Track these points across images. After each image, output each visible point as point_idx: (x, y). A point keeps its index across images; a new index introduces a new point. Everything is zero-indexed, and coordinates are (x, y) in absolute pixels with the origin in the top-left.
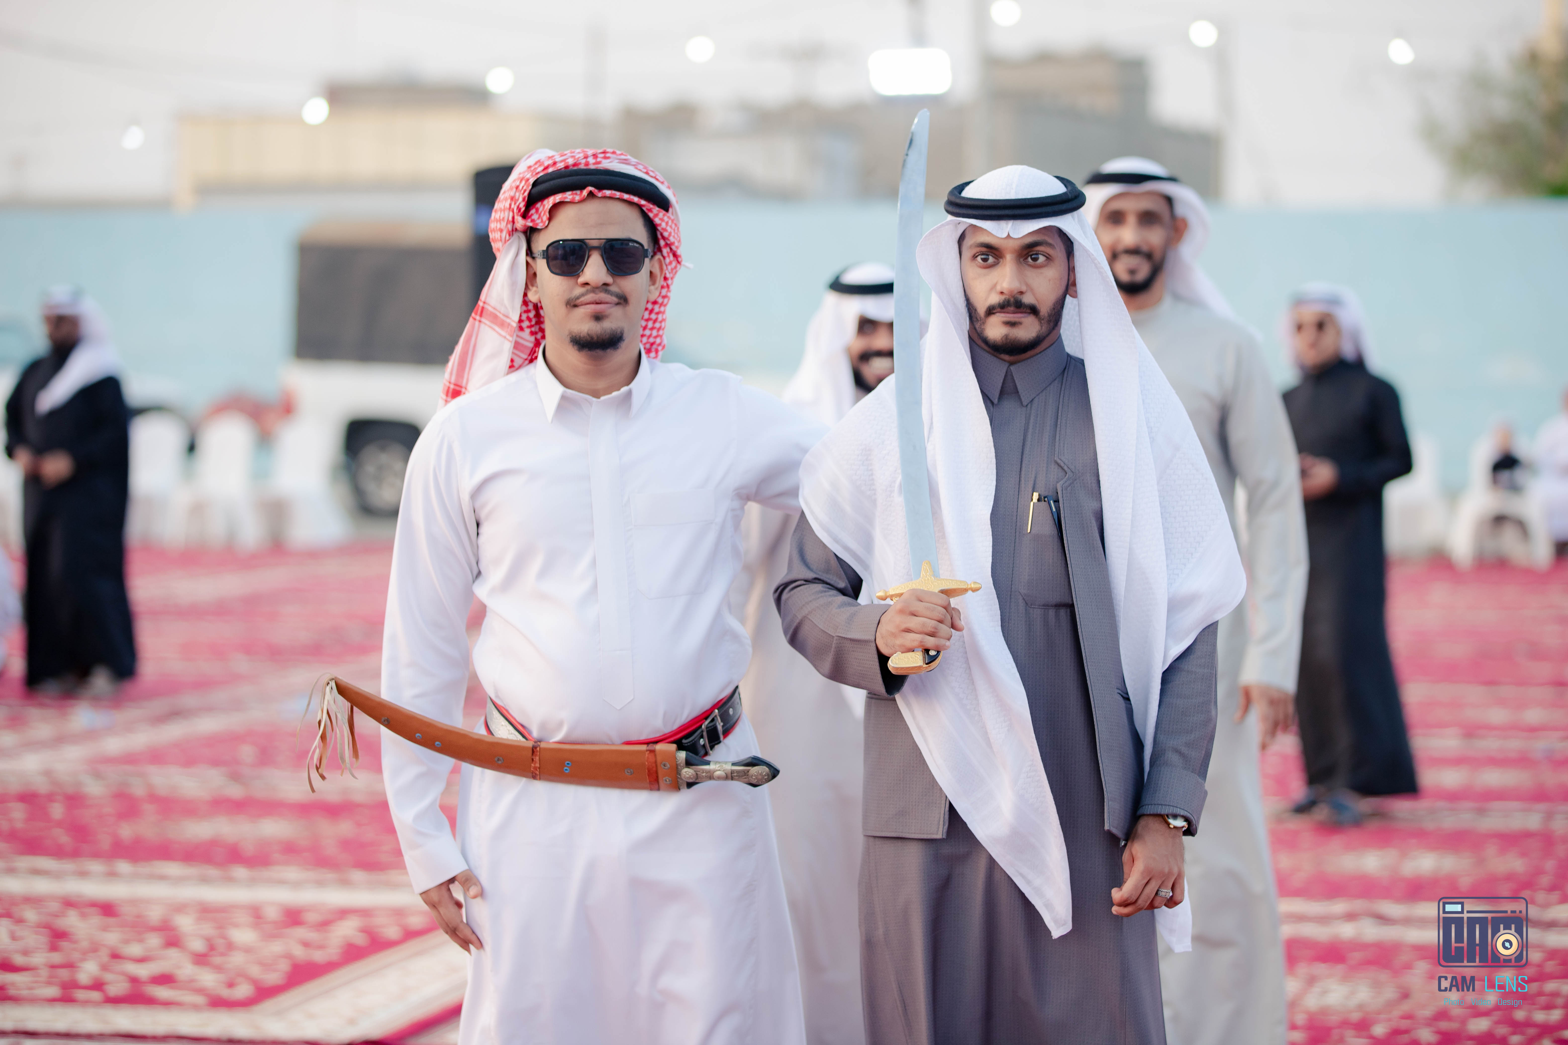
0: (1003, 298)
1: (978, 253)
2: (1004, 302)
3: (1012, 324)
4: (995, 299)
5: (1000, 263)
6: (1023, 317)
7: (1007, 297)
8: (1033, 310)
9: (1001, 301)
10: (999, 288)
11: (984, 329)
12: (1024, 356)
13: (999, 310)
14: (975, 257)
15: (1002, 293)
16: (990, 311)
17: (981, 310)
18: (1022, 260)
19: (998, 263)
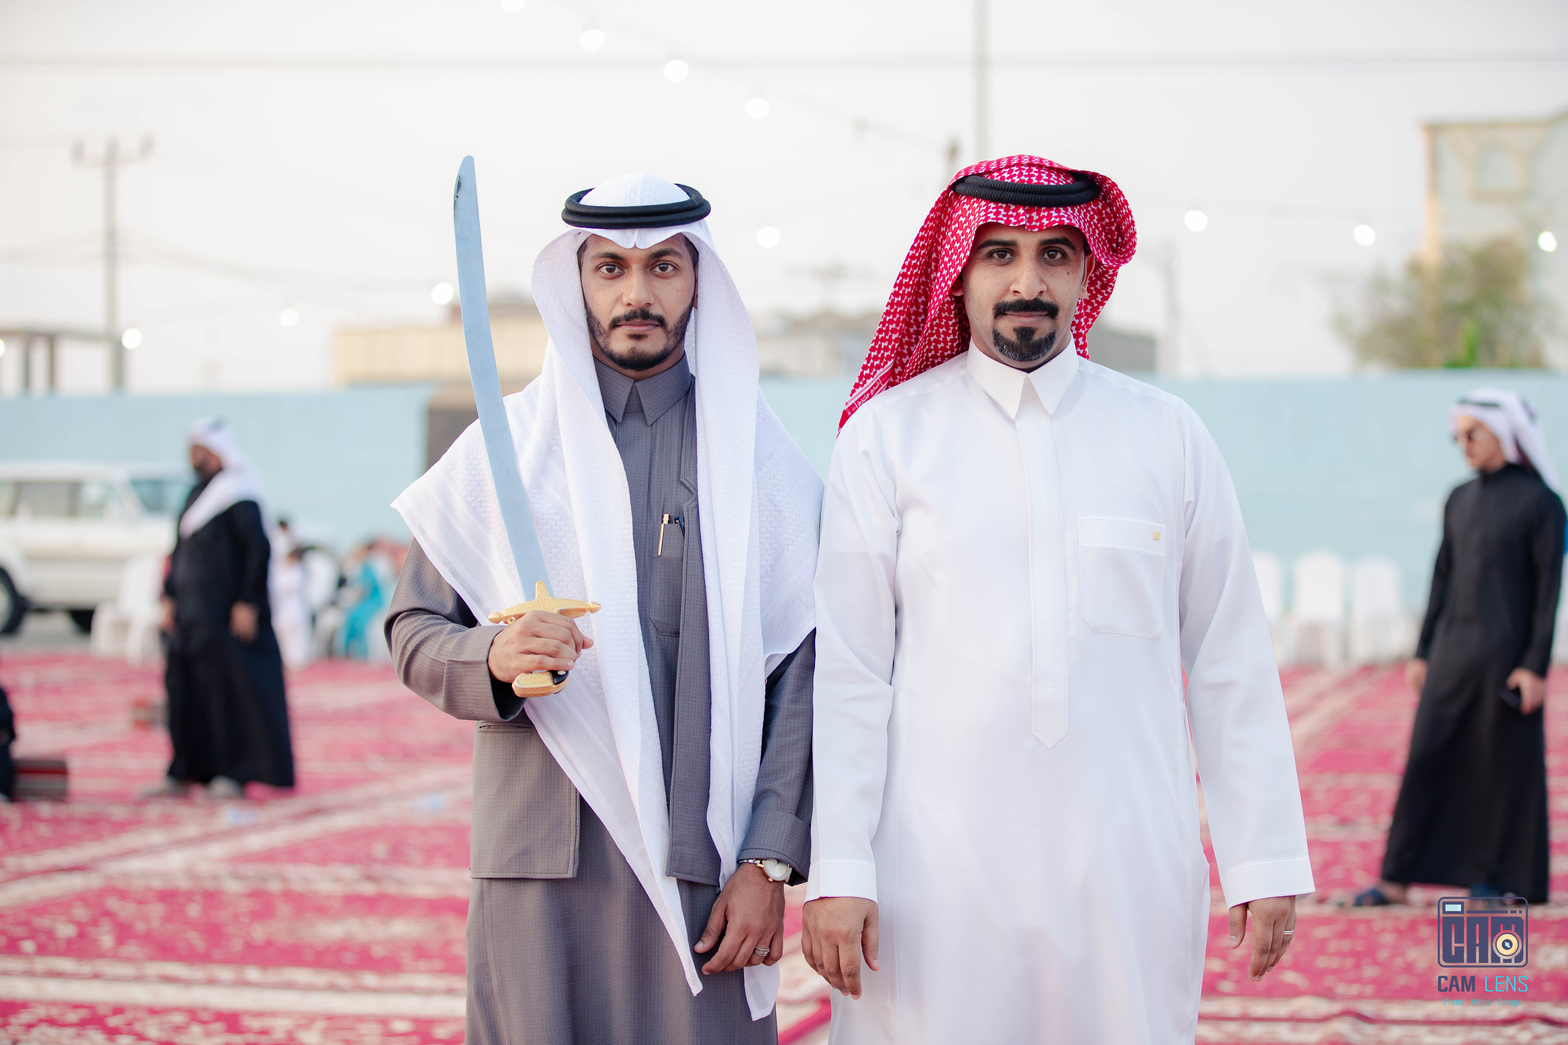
0: (629, 309)
1: (602, 264)
2: (630, 313)
3: (637, 337)
4: (620, 311)
5: (625, 275)
6: (650, 330)
7: (634, 308)
8: (661, 322)
9: (627, 313)
10: (625, 300)
11: (609, 342)
12: (651, 371)
13: (624, 322)
14: (598, 268)
15: (629, 304)
16: (615, 324)
17: (605, 323)
18: (648, 270)
19: (623, 274)
